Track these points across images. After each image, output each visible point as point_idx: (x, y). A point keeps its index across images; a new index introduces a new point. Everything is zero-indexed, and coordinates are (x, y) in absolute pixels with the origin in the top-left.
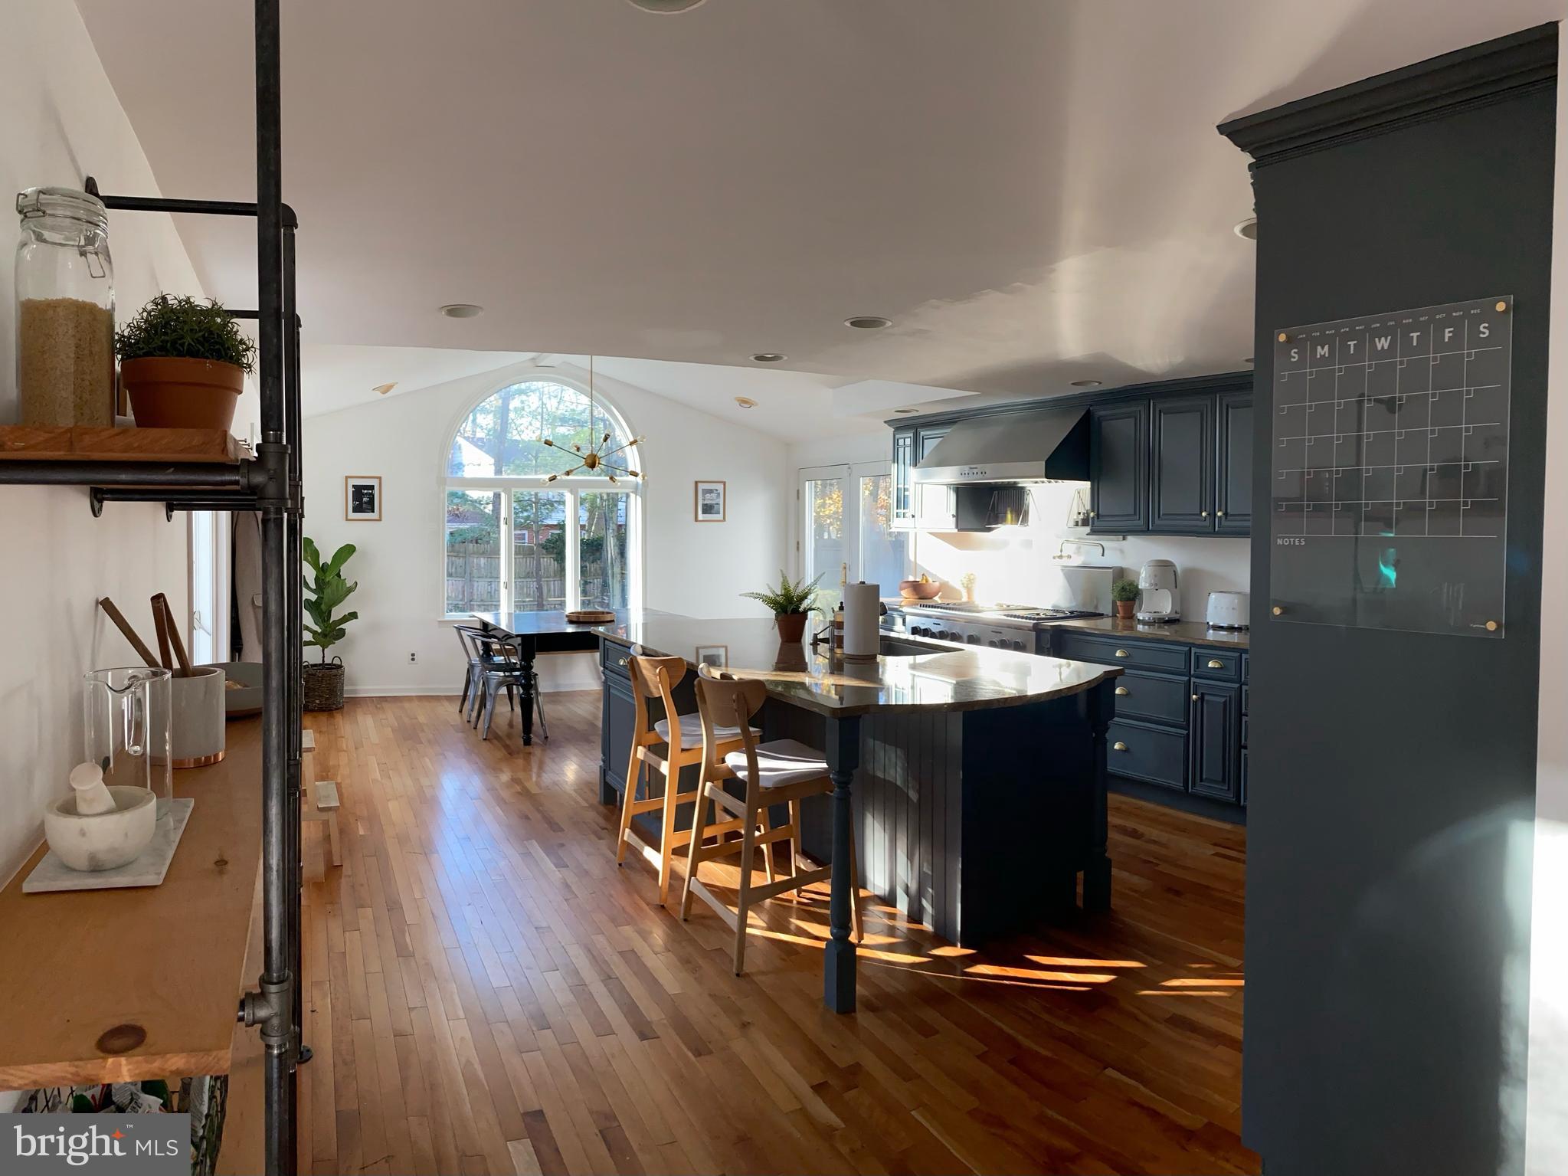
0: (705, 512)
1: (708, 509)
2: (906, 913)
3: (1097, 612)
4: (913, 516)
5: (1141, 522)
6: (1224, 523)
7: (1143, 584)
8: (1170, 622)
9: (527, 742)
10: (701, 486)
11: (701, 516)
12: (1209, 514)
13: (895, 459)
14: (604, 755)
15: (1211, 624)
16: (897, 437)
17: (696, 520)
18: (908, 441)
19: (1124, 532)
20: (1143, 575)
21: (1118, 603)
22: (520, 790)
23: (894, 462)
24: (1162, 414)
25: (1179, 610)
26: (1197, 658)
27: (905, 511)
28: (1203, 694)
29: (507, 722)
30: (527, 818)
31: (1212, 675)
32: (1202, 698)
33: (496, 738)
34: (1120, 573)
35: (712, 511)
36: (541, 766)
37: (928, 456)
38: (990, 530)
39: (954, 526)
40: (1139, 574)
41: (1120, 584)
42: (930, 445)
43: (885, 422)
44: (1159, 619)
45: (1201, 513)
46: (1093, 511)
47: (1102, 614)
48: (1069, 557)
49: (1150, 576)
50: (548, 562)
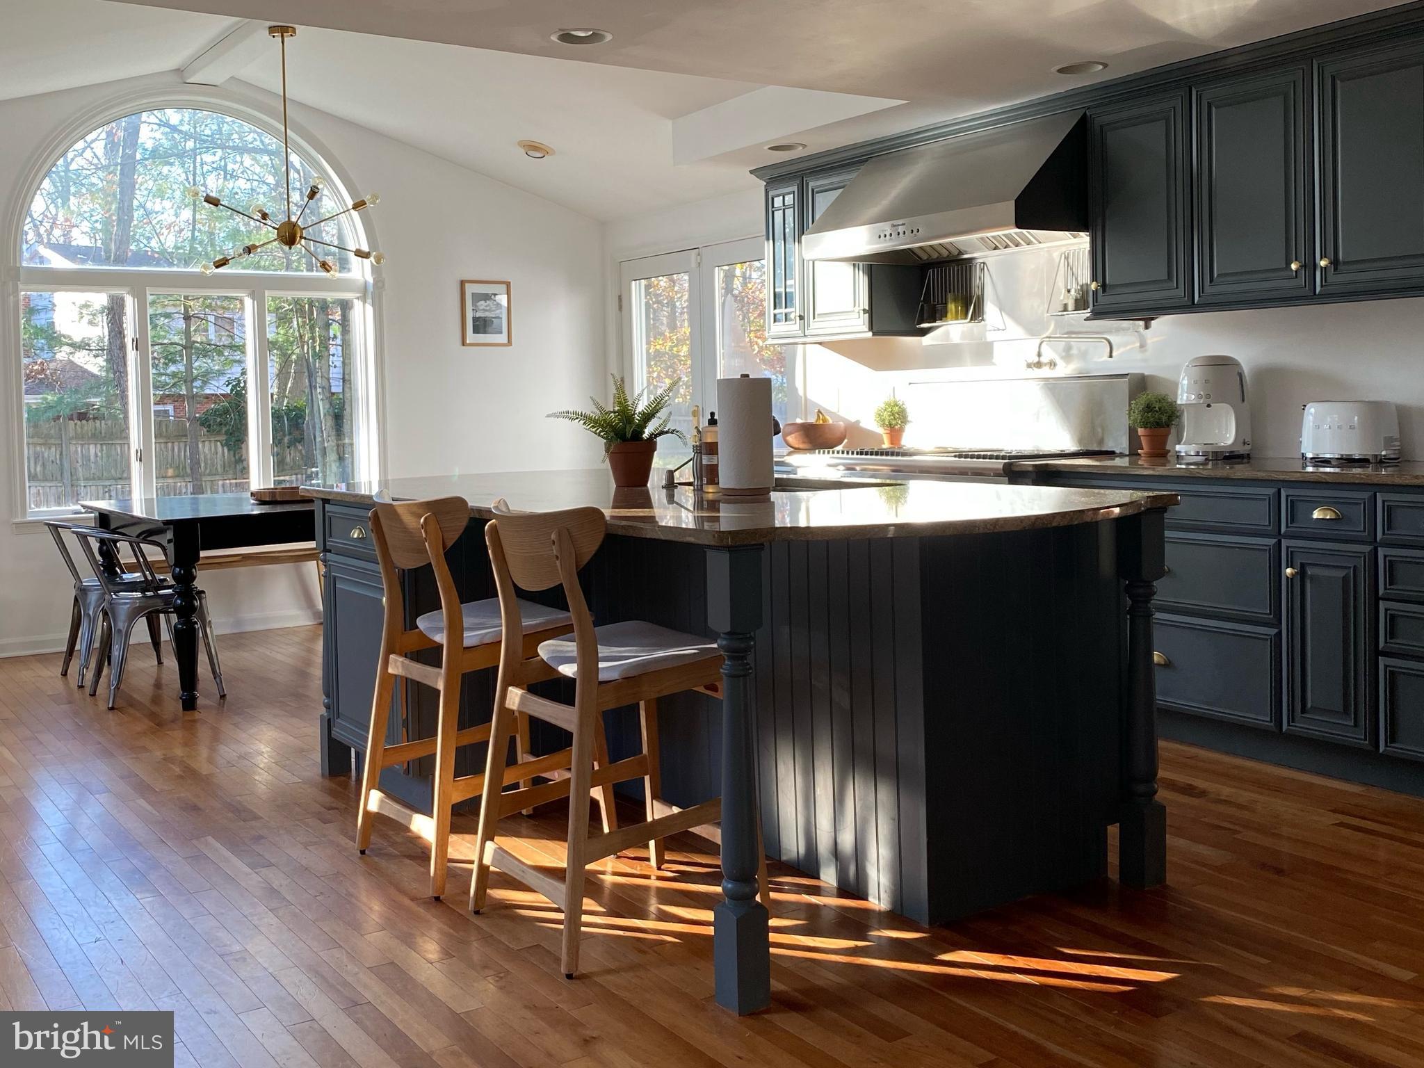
0: (476, 330)
1: (482, 325)
2: (835, 884)
3: (1104, 449)
4: (801, 318)
5: (1181, 292)
6: (1332, 278)
7: (1185, 396)
8: (1231, 457)
9: (189, 703)
10: (470, 289)
11: (471, 337)
12: (1304, 266)
13: (770, 233)
14: (328, 696)
15: (1310, 455)
16: (771, 194)
17: (464, 343)
18: (789, 199)
19: (1145, 313)
20: (1185, 382)
21: (1141, 431)
22: (181, 773)
23: (768, 239)
24: (1214, 109)
25: (1248, 439)
26: (1292, 505)
27: (788, 310)
28: (1303, 566)
29: (152, 681)
30: (195, 808)
31: (1322, 532)
32: (1302, 573)
33: (131, 706)
34: (1140, 384)
35: (489, 329)
36: (216, 737)
37: (820, 218)
38: (924, 332)
39: (866, 328)
40: (1175, 385)
41: (1143, 399)
42: (824, 202)
43: (751, 172)
44: (1215, 453)
45: (1288, 264)
46: (1094, 278)
47: (1113, 453)
48: (1052, 364)
49: (1196, 382)
50: (212, 449)
